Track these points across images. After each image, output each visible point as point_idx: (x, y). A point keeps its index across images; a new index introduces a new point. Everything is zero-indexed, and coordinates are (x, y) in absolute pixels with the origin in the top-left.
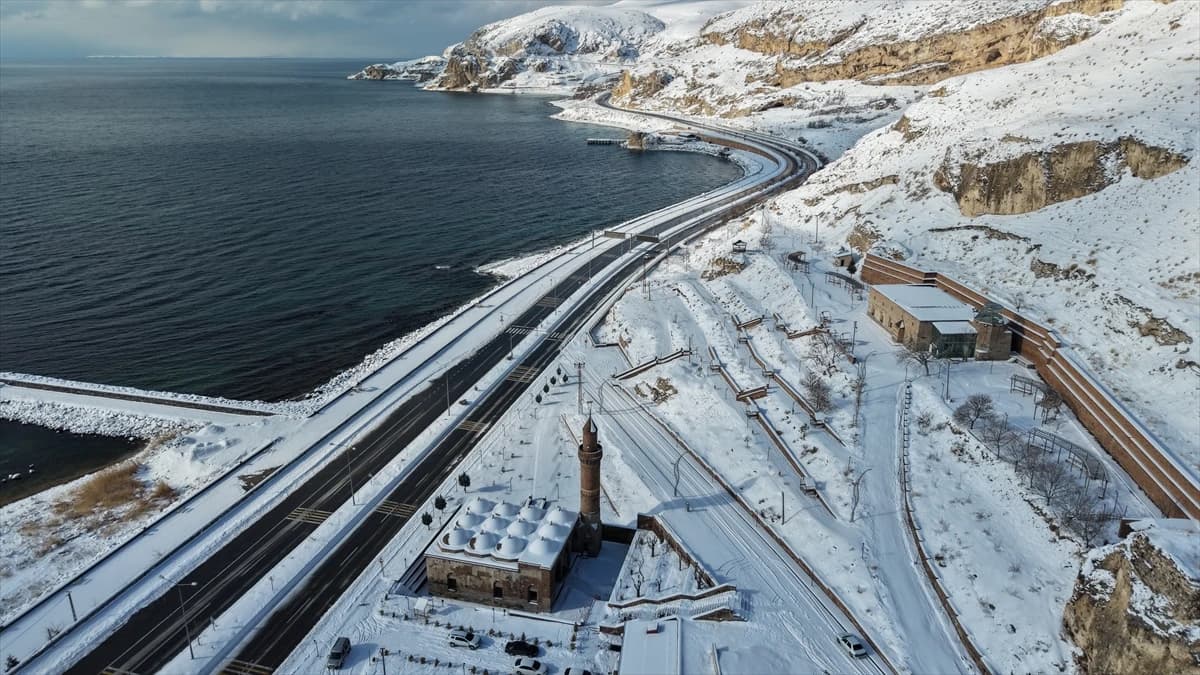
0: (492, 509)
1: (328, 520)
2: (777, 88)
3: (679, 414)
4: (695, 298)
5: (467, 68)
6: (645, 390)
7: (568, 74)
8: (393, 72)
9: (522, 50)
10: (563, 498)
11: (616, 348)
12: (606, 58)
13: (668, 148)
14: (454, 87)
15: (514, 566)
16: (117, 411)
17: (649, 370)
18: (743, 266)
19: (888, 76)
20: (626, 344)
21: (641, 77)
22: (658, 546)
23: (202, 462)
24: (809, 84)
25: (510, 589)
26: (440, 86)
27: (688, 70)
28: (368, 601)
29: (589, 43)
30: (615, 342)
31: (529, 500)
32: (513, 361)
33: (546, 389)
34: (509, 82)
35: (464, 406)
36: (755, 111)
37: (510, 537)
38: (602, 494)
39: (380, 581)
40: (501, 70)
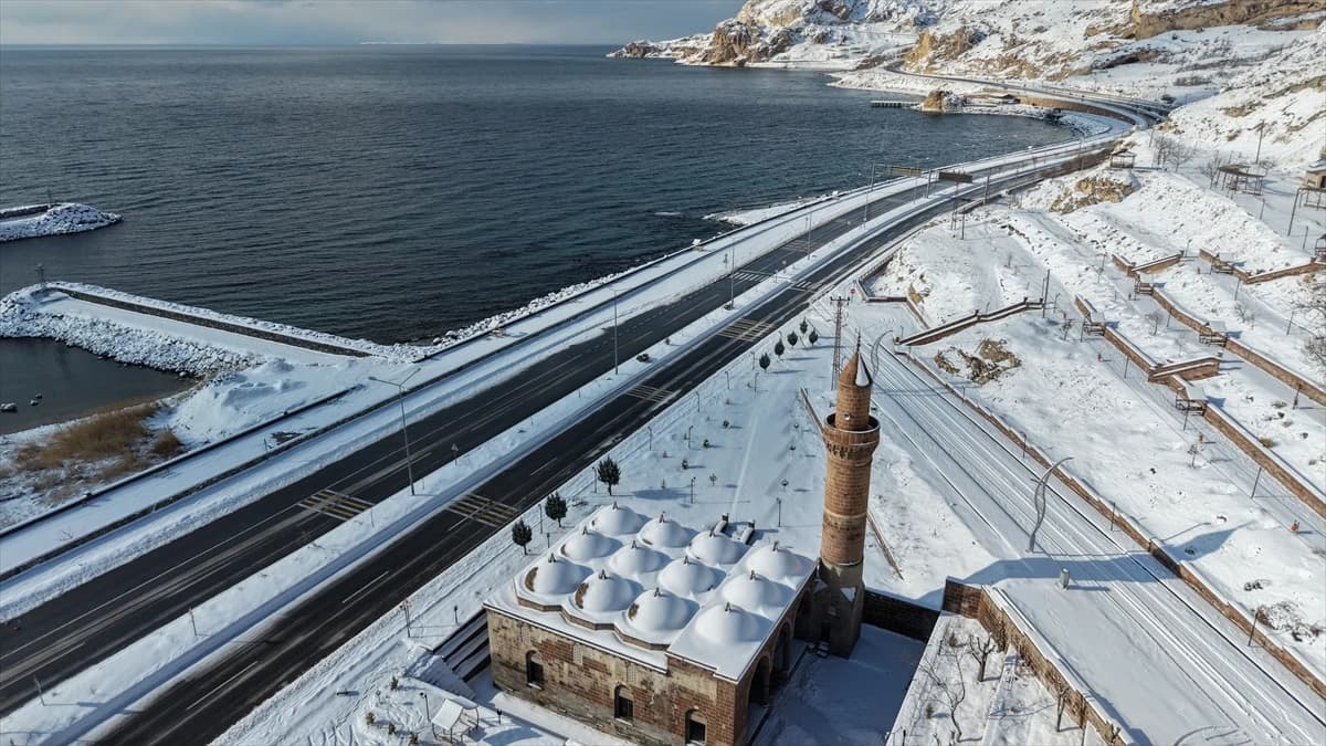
0: (637, 530)
1: (362, 516)
2: (1129, 41)
3: (1025, 401)
4: (1043, 236)
5: (735, 39)
6: (955, 360)
7: (852, 46)
8: (655, 49)
9: (800, 19)
10: (788, 528)
11: (902, 305)
12: (900, 27)
13: (975, 110)
14: (718, 62)
15: (658, 660)
16: (176, 336)
17: (964, 332)
18: (1129, 190)
19: (1300, 18)
20: (919, 298)
21: (943, 36)
22: (995, 658)
23: (237, 409)
24: (1178, 33)
25: (648, 706)
26: (704, 60)
27: (1006, 25)
28: (357, 687)
29: (880, 10)
30: (900, 294)
31: (722, 523)
32: (733, 312)
33: (779, 349)
34: (781, 55)
35: (642, 364)
36: (1097, 68)
37: (657, 593)
38: (868, 529)
39: (399, 644)
40: (774, 41)
